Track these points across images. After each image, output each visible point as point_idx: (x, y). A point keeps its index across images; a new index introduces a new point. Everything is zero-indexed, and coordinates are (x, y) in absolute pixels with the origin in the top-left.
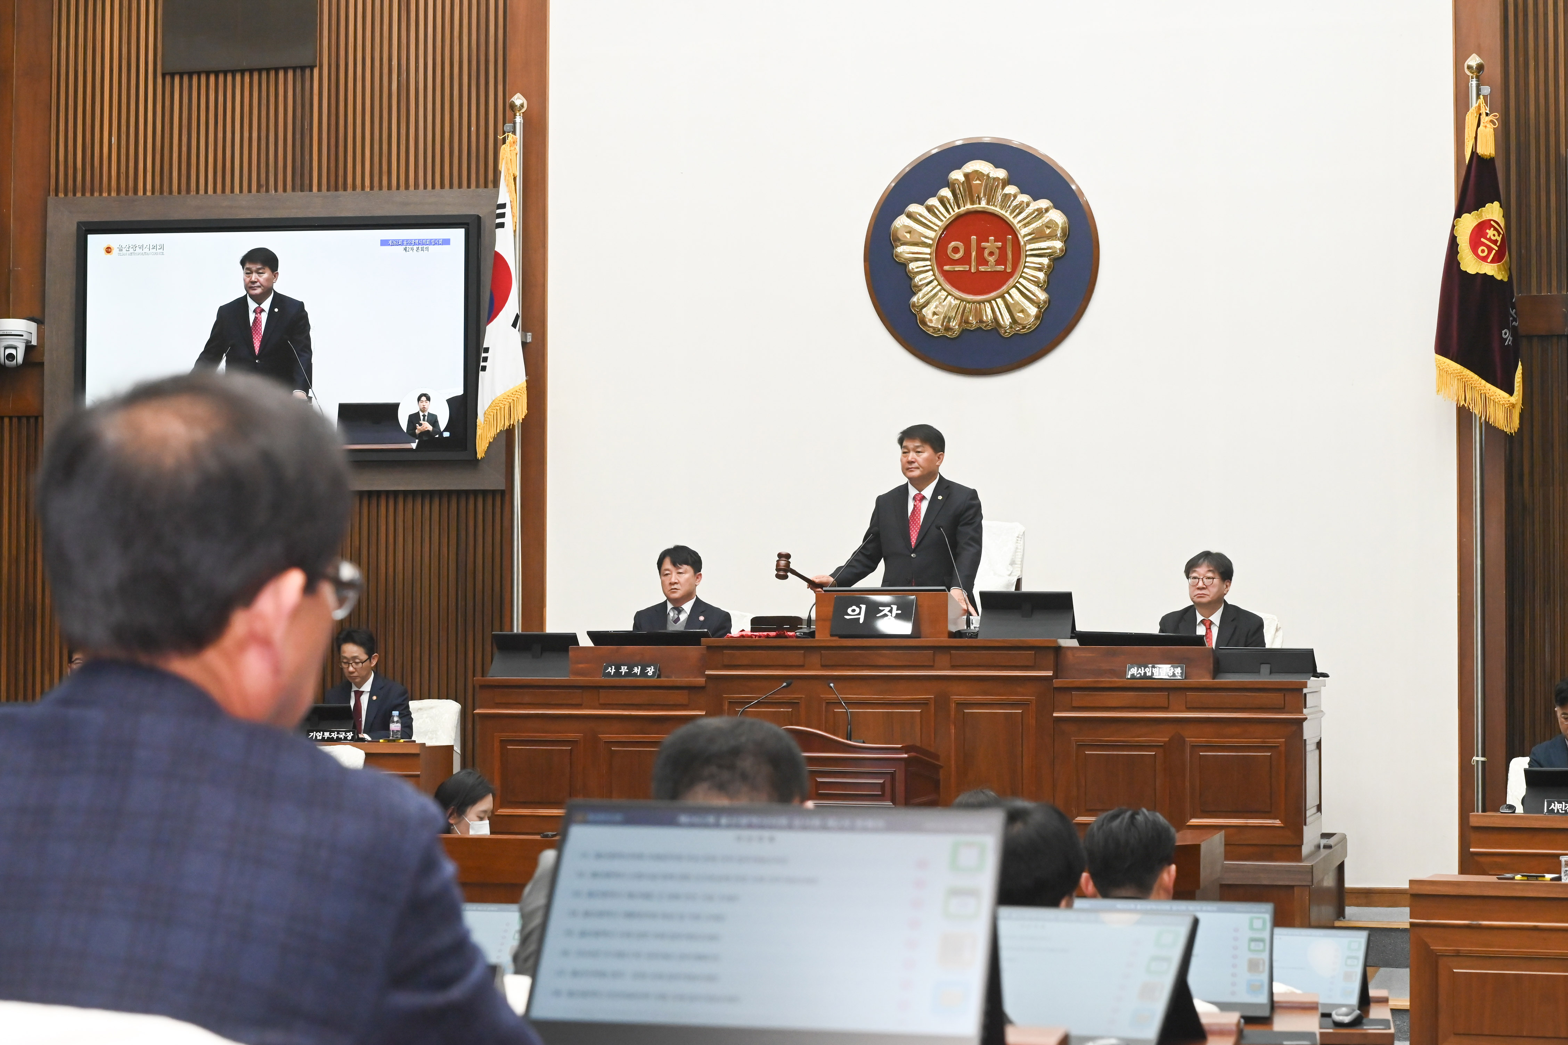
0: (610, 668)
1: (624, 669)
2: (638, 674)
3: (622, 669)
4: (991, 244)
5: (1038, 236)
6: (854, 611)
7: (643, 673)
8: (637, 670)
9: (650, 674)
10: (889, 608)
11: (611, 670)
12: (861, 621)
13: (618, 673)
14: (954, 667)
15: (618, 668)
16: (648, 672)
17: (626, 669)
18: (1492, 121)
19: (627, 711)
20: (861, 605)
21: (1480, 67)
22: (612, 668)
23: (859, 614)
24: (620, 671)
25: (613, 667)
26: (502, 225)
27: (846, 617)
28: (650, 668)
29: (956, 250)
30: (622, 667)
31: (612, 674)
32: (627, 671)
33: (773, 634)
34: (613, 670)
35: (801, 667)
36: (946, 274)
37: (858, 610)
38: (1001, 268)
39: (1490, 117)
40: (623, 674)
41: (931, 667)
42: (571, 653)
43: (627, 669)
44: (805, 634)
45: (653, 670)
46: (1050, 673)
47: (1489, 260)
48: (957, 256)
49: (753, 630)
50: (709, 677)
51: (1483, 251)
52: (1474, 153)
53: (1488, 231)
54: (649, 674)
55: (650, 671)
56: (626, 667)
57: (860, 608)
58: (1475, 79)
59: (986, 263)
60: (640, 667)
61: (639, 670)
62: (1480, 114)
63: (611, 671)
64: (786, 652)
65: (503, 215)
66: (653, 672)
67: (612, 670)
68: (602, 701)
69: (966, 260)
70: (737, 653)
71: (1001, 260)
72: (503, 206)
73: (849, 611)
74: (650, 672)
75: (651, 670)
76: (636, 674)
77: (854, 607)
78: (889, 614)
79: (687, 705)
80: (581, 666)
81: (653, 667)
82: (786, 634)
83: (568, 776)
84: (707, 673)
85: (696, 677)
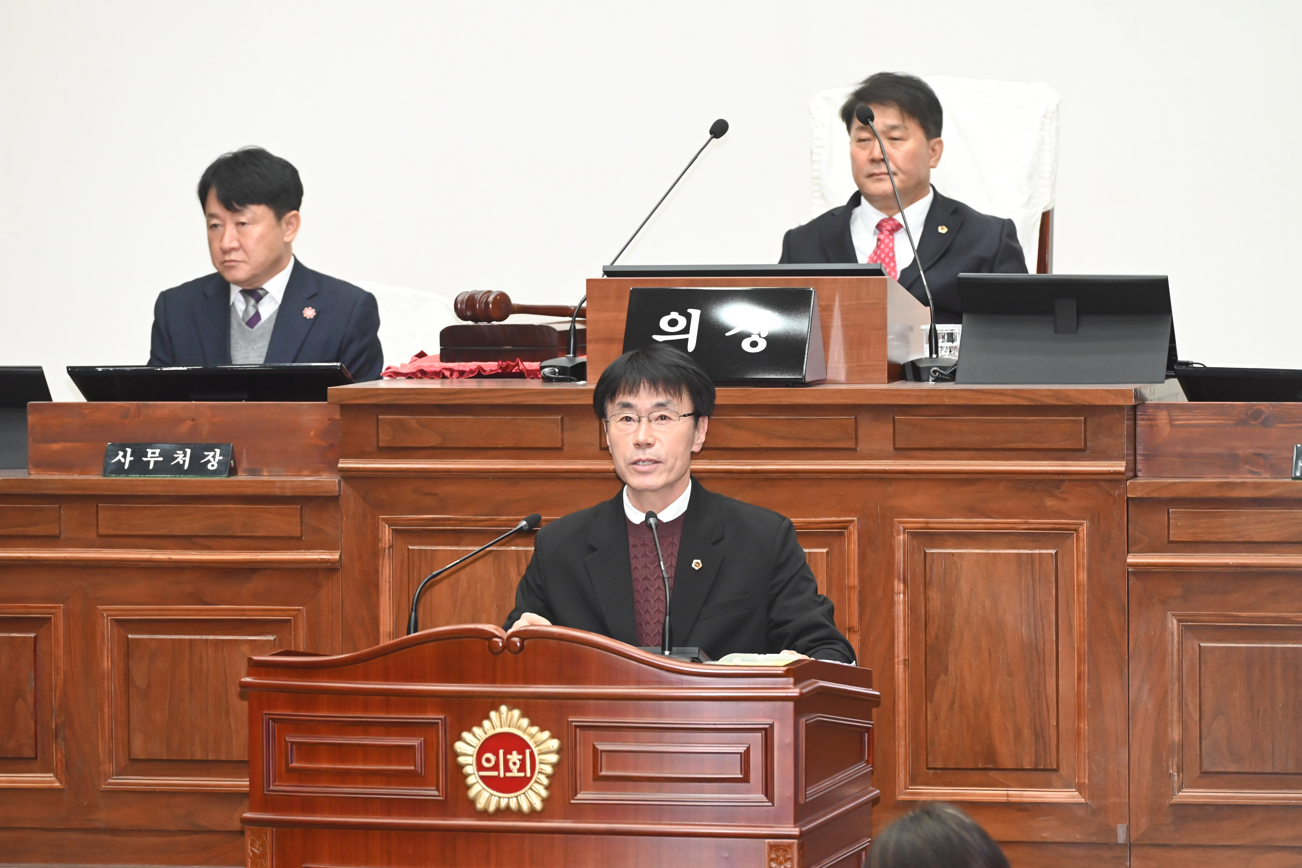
0: (121, 453)
1: (153, 456)
2: (186, 467)
3: (149, 455)
6: (673, 323)
7: (198, 466)
8: (183, 458)
9: (213, 466)
11: (124, 456)
12: (691, 347)
13: (139, 466)
14: (901, 452)
15: (139, 453)
16: (209, 461)
17: (157, 455)
19: (162, 552)
20: (689, 311)
22: (125, 452)
23: (686, 330)
24: (145, 459)
25: (129, 451)
27: (656, 337)
28: (212, 454)
30: (150, 451)
31: (126, 467)
32: (161, 459)
33: (491, 366)
34: (129, 458)
35: (555, 451)
37: (682, 322)
40: (151, 467)
41: (851, 452)
42: (31, 419)
43: (160, 456)
44: (563, 370)
45: (218, 458)
46: (1120, 466)
49: (445, 356)
50: (348, 476)
54: (209, 467)
55: (213, 459)
56: (158, 451)
57: (688, 317)
60: (189, 451)
61: (187, 459)
63: (123, 460)
64: (521, 419)
66: (219, 462)
67: (126, 458)
68: (102, 531)
70: (411, 420)
73: (664, 324)
74: (213, 463)
75: (214, 457)
76: (179, 467)
77: (674, 315)
79: (299, 538)
80: (56, 447)
81: (218, 451)
82: (521, 367)
83: (30, 698)
84: (344, 464)
85: (316, 472)
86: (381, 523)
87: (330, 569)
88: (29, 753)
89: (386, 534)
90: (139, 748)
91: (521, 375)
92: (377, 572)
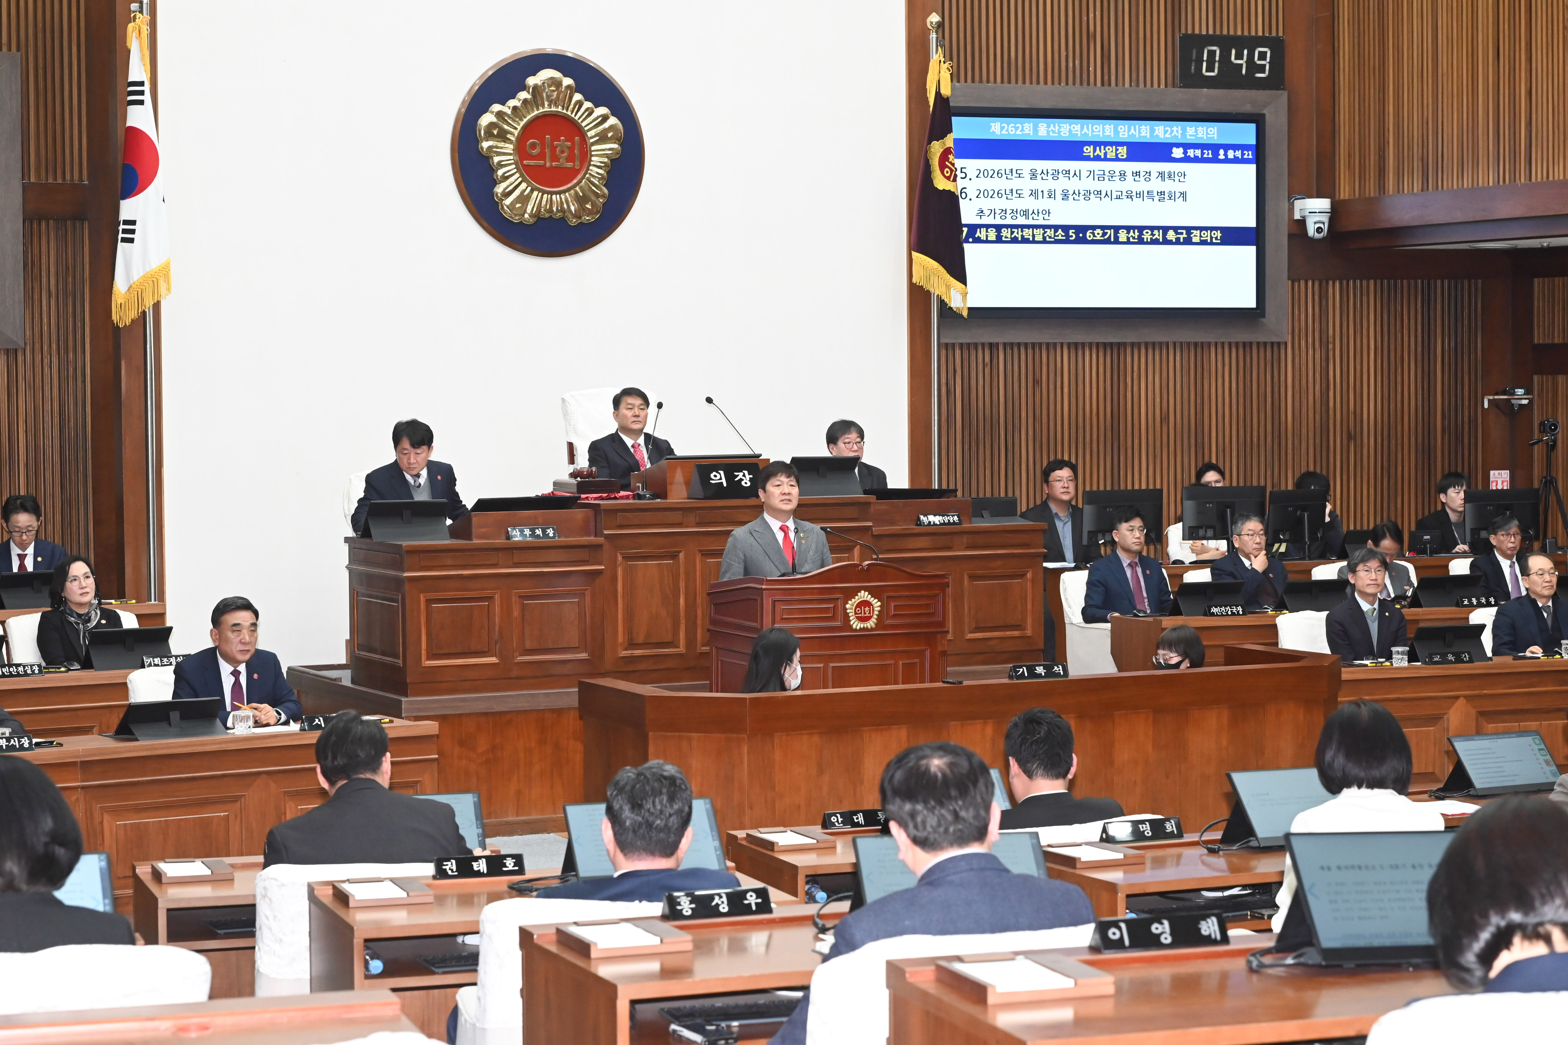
0: (515, 531)
1: (527, 532)
2: (541, 536)
4: (563, 143)
5: (603, 138)
6: (715, 476)
7: (545, 534)
8: (539, 532)
9: (551, 535)
10: (742, 474)
12: (725, 485)
13: (524, 536)
15: (522, 531)
16: (549, 533)
18: (948, 68)
21: (940, 25)
23: (721, 479)
25: (517, 530)
26: (141, 103)
27: (711, 481)
28: (549, 530)
29: (533, 146)
31: (519, 536)
32: (531, 533)
34: (519, 533)
35: (680, 525)
36: (526, 167)
37: (718, 476)
38: (570, 165)
39: (947, 65)
40: (528, 536)
46: (870, 524)
47: (951, 180)
48: (535, 152)
50: (607, 537)
51: (947, 172)
52: (938, 94)
53: (949, 156)
55: (551, 532)
56: (529, 530)
57: (720, 474)
58: (934, 33)
59: (558, 160)
60: (541, 529)
61: (541, 532)
62: (940, 61)
64: (668, 513)
65: (142, 93)
66: (553, 533)
68: (514, 562)
69: (541, 156)
70: (629, 515)
71: (570, 159)
72: (142, 84)
73: (712, 476)
76: (539, 535)
77: (714, 473)
78: (743, 478)
79: (588, 561)
80: (483, 530)
81: (551, 529)
82: (616, 495)
83: (487, 628)
84: (606, 532)
85: (582, 536)
86: (619, 555)
87: (599, 573)
88: (486, 650)
89: (620, 558)
90: (528, 645)
91: (615, 498)
92: (616, 572)
